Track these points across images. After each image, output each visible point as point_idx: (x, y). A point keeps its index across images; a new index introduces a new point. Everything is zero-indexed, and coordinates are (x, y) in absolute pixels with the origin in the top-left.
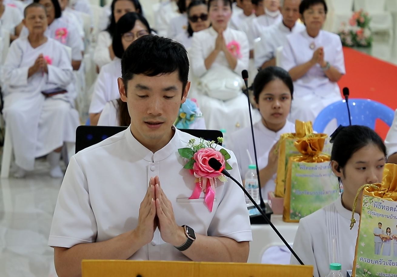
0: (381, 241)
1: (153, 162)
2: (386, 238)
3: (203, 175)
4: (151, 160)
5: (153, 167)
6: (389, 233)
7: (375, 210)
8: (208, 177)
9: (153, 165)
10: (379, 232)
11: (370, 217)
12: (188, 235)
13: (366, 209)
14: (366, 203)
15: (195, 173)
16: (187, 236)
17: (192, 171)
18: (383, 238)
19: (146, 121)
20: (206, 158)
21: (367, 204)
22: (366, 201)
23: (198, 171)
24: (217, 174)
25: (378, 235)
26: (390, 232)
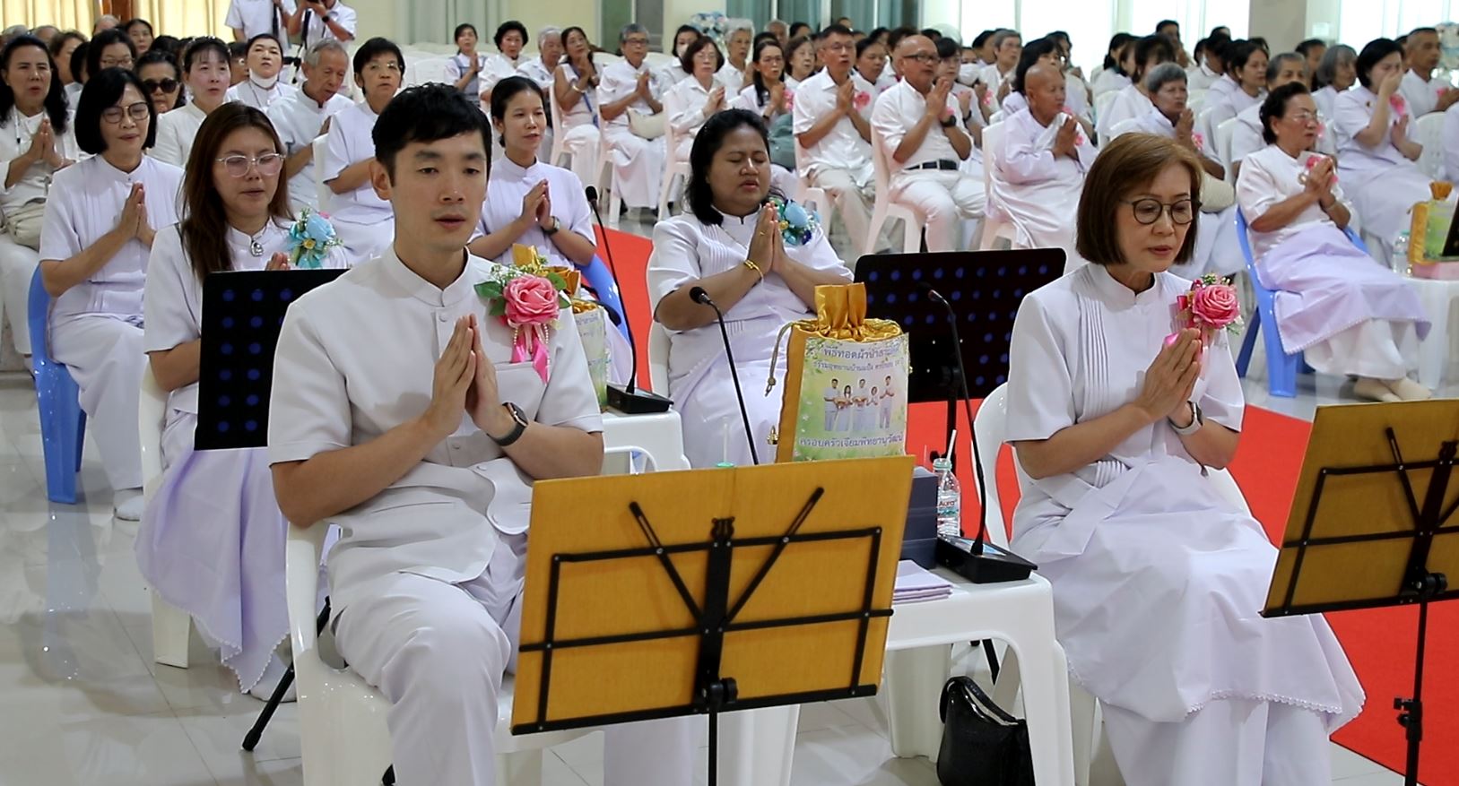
0: (836, 409)
1: (443, 306)
2: (844, 403)
3: (524, 320)
4: (439, 304)
5: (444, 315)
6: (847, 395)
7: (826, 360)
8: (533, 323)
9: (443, 311)
10: (833, 394)
11: (818, 371)
12: (517, 417)
13: (810, 359)
14: (811, 349)
15: (509, 321)
16: (515, 419)
17: (504, 319)
18: (839, 402)
19: (438, 216)
20: (526, 291)
21: (813, 351)
22: (811, 347)
23: (515, 315)
24: (547, 316)
25: (831, 398)
26: (849, 393)
